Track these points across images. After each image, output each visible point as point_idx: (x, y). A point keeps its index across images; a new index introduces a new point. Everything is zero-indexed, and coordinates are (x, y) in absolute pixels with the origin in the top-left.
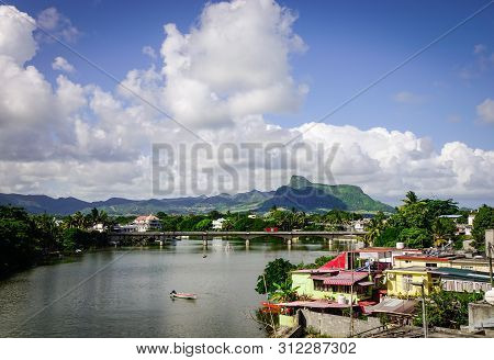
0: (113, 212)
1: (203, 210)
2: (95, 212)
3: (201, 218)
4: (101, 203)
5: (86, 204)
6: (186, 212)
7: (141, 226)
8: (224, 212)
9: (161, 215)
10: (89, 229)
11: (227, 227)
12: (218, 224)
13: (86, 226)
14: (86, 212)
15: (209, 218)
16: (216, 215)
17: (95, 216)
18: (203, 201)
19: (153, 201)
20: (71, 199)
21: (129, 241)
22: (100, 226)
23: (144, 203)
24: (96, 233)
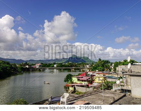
0: (30, 63)
1: (52, 62)
2: (26, 63)
3: (51, 64)
4: (28, 61)
5: (24, 61)
6: (48, 63)
7: (37, 66)
8: (57, 63)
9: (42, 64)
10: (25, 67)
11: (57, 66)
12: (55, 66)
13: (24, 66)
14: (24, 63)
15: (53, 64)
16: (55, 64)
17: (26, 64)
18: (52, 60)
19: (40, 60)
20: (21, 60)
21: (34, 70)
22: (27, 66)
23: (38, 61)
24: (26, 68)
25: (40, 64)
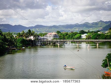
0: (37, 31)
1: (77, 30)
2: (30, 31)
3: (76, 34)
4: (32, 27)
5: (25, 28)
6: (69, 31)
7: (50, 37)
8: (87, 31)
9: (58, 32)
10: (28, 39)
12: (84, 36)
13: (26, 37)
14: (26, 31)
15: (80, 33)
16: (83, 32)
17: (30, 33)
18: (77, 26)
19: (54, 26)
20: (20, 26)
21: (45, 44)
22: (32, 37)
23: (51, 27)
24: (30, 40)
25: (54, 33)
